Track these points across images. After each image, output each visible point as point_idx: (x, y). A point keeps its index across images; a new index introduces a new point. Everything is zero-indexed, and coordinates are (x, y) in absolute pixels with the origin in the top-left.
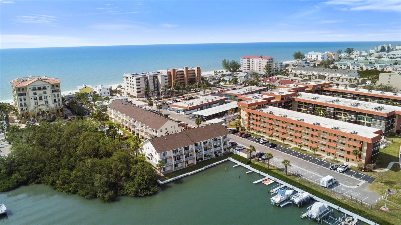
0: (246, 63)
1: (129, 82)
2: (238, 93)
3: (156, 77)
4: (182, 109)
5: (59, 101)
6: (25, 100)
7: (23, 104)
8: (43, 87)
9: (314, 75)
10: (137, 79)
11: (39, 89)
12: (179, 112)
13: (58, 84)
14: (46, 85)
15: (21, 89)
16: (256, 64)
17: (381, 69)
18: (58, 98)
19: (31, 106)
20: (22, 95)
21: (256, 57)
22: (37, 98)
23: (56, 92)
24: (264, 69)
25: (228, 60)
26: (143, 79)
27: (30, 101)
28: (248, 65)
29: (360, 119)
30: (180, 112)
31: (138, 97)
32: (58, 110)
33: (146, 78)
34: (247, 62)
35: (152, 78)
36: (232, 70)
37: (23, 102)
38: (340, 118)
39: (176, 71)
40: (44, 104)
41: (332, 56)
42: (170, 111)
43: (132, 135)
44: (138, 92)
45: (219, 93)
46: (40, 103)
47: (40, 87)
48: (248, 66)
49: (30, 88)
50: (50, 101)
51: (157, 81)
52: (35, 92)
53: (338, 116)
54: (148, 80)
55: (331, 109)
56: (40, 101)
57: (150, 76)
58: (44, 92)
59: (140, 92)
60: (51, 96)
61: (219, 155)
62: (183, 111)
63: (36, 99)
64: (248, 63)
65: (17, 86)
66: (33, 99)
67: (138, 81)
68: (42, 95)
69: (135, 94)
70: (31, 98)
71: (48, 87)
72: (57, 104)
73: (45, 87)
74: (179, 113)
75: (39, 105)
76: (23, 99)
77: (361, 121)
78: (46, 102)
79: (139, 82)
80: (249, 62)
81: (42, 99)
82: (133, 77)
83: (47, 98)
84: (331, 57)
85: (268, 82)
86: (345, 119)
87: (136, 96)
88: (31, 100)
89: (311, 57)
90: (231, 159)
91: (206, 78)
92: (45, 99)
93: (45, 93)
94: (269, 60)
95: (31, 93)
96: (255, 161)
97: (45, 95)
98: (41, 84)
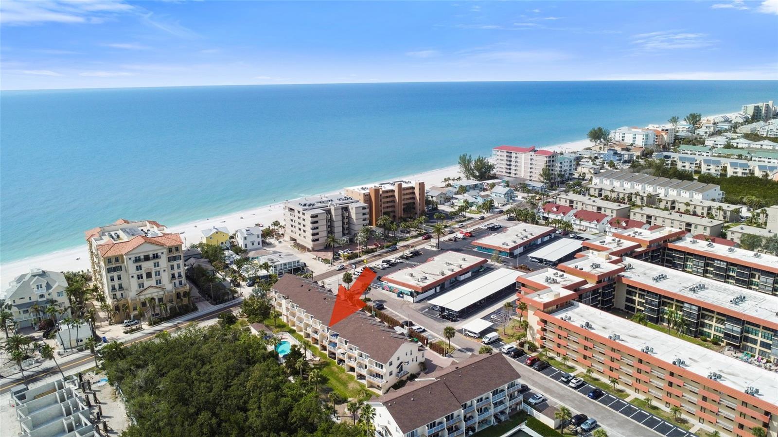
0: (502, 160)
1: (296, 219)
2: (503, 244)
3: (346, 209)
4: (408, 290)
5: (180, 276)
6: (119, 278)
7: (117, 287)
8: (154, 254)
9: (639, 195)
10: (313, 217)
11: (147, 258)
12: (401, 295)
13: (179, 245)
14: (158, 250)
15: (113, 260)
16: (523, 163)
17: (762, 173)
18: (179, 271)
19: (131, 291)
20: (115, 269)
21: (523, 151)
22: (141, 275)
23: (175, 260)
24: (541, 175)
25: (470, 156)
26: (325, 216)
27: (130, 282)
28: (507, 165)
29: (748, 332)
30: (405, 296)
31: (313, 250)
32: (178, 295)
33: (329, 212)
34: (505, 158)
35: (340, 212)
36: (478, 174)
37: (116, 283)
38: (710, 325)
39: (381, 193)
40: (155, 285)
41: (662, 135)
42: (384, 291)
43: (329, 360)
44: (313, 241)
45: (463, 239)
46: (147, 283)
47: (149, 255)
48: (508, 167)
49: (130, 259)
50: (165, 278)
51: (349, 217)
52: (138, 264)
53: (706, 321)
54: (331, 215)
55: (693, 307)
56: (147, 281)
57: (335, 210)
58: (155, 263)
59: (317, 240)
60: (167, 270)
61: (503, 418)
62: (409, 293)
63: (140, 277)
64: (507, 160)
65: (106, 256)
66: (135, 277)
67: (315, 219)
68: (151, 269)
69: (309, 244)
70: (132, 277)
71: (162, 253)
72: (177, 281)
73: (157, 254)
74: (403, 297)
75: (145, 287)
76: (116, 278)
77: (750, 336)
78: (159, 282)
79: (317, 222)
80: (509, 159)
81: (151, 277)
82: (304, 212)
83: (159, 275)
84: (661, 137)
85: (554, 212)
86: (719, 329)
87: (310, 246)
88: (132, 280)
89: (623, 137)
90: (524, 428)
91: (432, 197)
92: (156, 275)
93: (157, 265)
94: (549, 157)
95: (131, 267)
96: (569, 434)
97: (157, 269)
98: (150, 250)
